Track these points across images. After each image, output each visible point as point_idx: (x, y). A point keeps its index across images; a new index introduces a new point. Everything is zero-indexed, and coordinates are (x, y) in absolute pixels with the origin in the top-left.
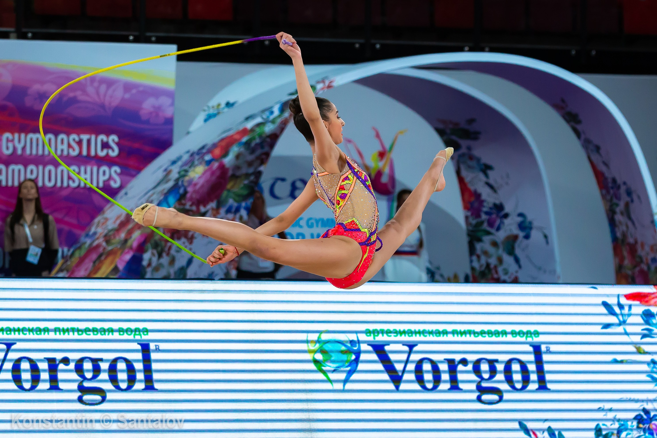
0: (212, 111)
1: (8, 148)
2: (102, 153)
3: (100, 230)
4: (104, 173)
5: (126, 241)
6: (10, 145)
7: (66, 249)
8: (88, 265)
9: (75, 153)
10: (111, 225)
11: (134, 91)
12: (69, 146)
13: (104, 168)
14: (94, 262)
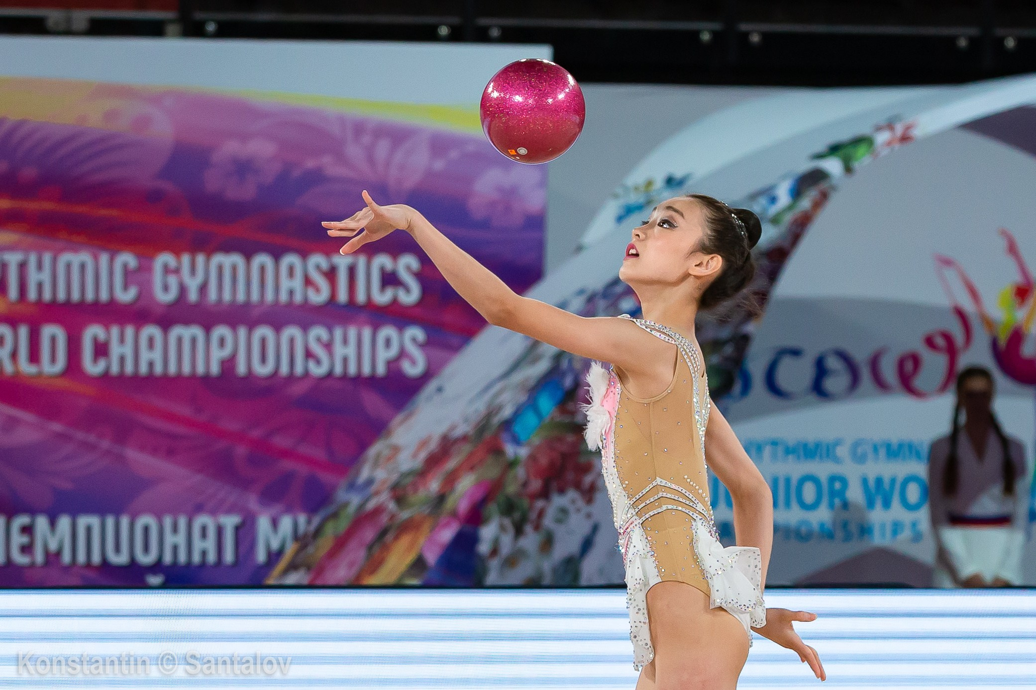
0: (634, 198)
1: (166, 288)
2: (382, 298)
3: (381, 474)
4: (388, 343)
5: (441, 498)
6: (173, 281)
7: (302, 519)
8: (356, 554)
9: (318, 297)
10: (408, 461)
11: (454, 154)
12: (308, 282)
13: (388, 331)
14: (370, 547)
